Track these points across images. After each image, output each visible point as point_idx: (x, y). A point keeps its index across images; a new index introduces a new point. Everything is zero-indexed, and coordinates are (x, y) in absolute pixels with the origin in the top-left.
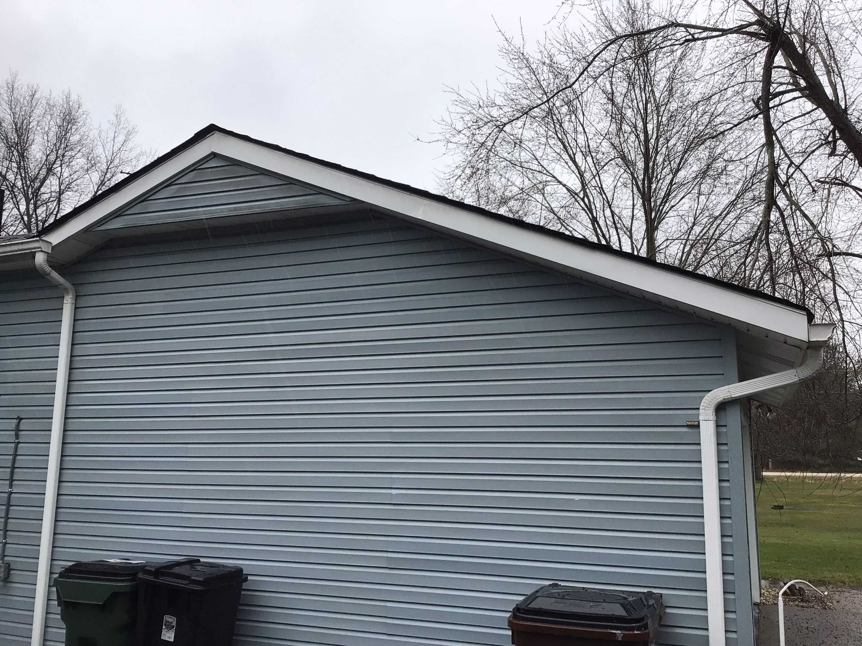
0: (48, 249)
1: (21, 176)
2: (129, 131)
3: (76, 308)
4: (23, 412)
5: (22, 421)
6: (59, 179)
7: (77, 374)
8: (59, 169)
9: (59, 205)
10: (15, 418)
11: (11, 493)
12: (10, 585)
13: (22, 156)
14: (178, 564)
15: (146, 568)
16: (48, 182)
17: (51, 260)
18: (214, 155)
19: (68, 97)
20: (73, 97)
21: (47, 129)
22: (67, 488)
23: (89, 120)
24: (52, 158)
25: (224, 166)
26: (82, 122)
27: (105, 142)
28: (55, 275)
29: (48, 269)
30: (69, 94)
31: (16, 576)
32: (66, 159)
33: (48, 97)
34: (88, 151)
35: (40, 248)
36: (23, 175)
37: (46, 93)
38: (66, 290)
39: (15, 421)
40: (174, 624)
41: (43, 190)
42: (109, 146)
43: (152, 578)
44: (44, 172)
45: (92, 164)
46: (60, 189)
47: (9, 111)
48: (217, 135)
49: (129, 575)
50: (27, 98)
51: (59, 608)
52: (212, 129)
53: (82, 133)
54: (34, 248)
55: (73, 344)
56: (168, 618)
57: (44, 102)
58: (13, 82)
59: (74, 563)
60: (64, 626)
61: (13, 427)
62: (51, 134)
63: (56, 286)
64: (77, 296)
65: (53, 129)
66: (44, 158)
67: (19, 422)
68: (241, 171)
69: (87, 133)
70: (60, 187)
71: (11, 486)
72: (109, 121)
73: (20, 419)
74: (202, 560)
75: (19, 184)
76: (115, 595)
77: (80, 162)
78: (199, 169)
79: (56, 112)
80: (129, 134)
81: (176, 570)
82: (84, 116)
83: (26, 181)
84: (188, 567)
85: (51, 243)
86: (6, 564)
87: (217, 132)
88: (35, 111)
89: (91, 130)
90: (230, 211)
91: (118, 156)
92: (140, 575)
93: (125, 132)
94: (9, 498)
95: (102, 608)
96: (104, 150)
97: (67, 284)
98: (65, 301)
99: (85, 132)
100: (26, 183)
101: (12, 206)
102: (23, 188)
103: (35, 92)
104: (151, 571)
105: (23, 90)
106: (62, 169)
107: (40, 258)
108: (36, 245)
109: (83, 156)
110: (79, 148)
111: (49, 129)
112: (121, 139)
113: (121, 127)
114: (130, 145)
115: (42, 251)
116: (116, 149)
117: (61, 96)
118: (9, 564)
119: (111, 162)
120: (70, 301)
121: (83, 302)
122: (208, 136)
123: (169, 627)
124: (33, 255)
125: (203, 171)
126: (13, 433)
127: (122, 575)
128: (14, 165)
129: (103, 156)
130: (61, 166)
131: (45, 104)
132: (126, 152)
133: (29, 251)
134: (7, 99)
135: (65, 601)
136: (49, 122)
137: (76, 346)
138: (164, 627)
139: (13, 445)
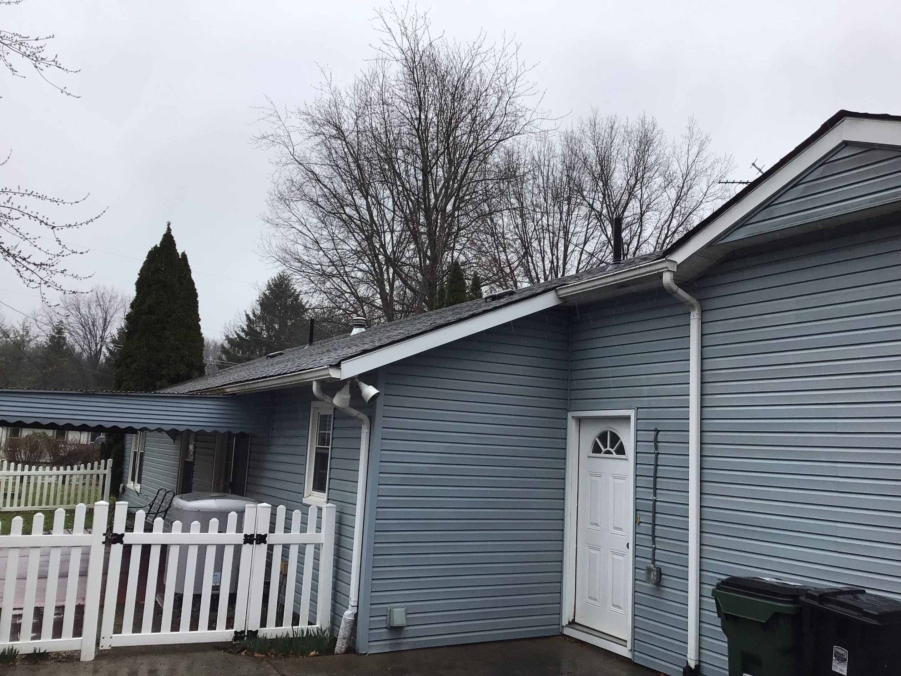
0: (674, 267)
1: (607, 205)
2: (702, 141)
3: (702, 323)
4: (661, 424)
5: (660, 433)
6: (640, 201)
7: (709, 388)
8: (639, 191)
9: (641, 226)
10: (652, 430)
11: (656, 501)
12: (663, 589)
13: (606, 184)
14: (840, 592)
15: (808, 592)
16: (630, 205)
17: (677, 279)
18: (846, 144)
19: (643, 122)
20: (649, 120)
21: (626, 155)
22: (709, 501)
23: (664, 138)
24: (632, 182)
25: (860, 153)
26: (657, 142)
27: (680, 157)
28: (681, 292)
29: (675, 287)
30: (644, 118)
31: (667, 581)
32: (645, 180)
33: (626, 124)
34: (664, 169)
35: (667, 268)
36: (608, 203)
37: (623, 122)
38: (692, 307)
39: (653, 433)
40: (846, 657)
41: (626, 214)
42: (684, 159)
43: (816, 603)
44: (625, 197)
45: (669, 182)
46: (641, 211)
47: (592, 146)
48: (847, 122)
49: (791, 596)
50: (607, 130)
51: (720, 619)
52: (842, 115)
53: (658, 153)
54: (661, 269)
55: (702, 359)
56: (837, 649)
57: (622, 130)
58: (595, 119)
59: (727, 577)
60: (726, 640)
61: (652, 439)
62: (630, 160)
63: (682, 303)
64: (702, 311)
65: (632, 155)
66: (625, 182)
67: (657, 434)
68: (880, 155)
69: (663, 152)
70: (641, 208)
71: (655, 495)
72: (682, 135)
73: (658, 431)
74: (867, 591)
75: (605, 211)
76: (776, 616)
77: (658, 181)
78: (827, 163)
79: (634, 137)
80: (702, 145)
81: (841, 598)
82: (659, 136)
83: (611, 208)
84: (851, 596)
85: (676, 262)
86: (657, 568)
87: (847, 118)
88: (614, 141)
89: (666, 148)
90: (870, 202)
91: (693, 168)
92: (803, 598)
93: (698, 143)
94: (654, 506)
95: (765, 627)
96: (679, 166)
97: (694, 301)
98: (692, 317)
99: (660, 151)
100: (611, 209)
101: (599, 234)
102: (609, 216)
103: (614, 123)
104: (815, 596)
105: (604, 123)
106: (642, 191)
107: (667, 278)
108: (663, 265)
109: (661, 174)
110: (656, 168)
111: (629, 155)
112: (694, 150)
113: (694, 138)
114: (704, 154)
115: (669, 271)
116: (690, 161)
117: (637, 121)
118: (660, 570)
119: (687, 176)
120: (696, 316)
121: (709, 317)
122: (837, 124)
123: (841, 659)
124: (660, 276)
125: (835, 163)
126: (653, 444)
127: (784, 596)
128: (600, 195)
129: (679, 171)
130: (641, 188)
131: (623, 133)
132: (701, 163)
133: (657, 272)
134: (590, 135)
135: (725, 614)
136: (628, 148)
137: (706, 361)
138: (834, 658)
139: (654, 455)
